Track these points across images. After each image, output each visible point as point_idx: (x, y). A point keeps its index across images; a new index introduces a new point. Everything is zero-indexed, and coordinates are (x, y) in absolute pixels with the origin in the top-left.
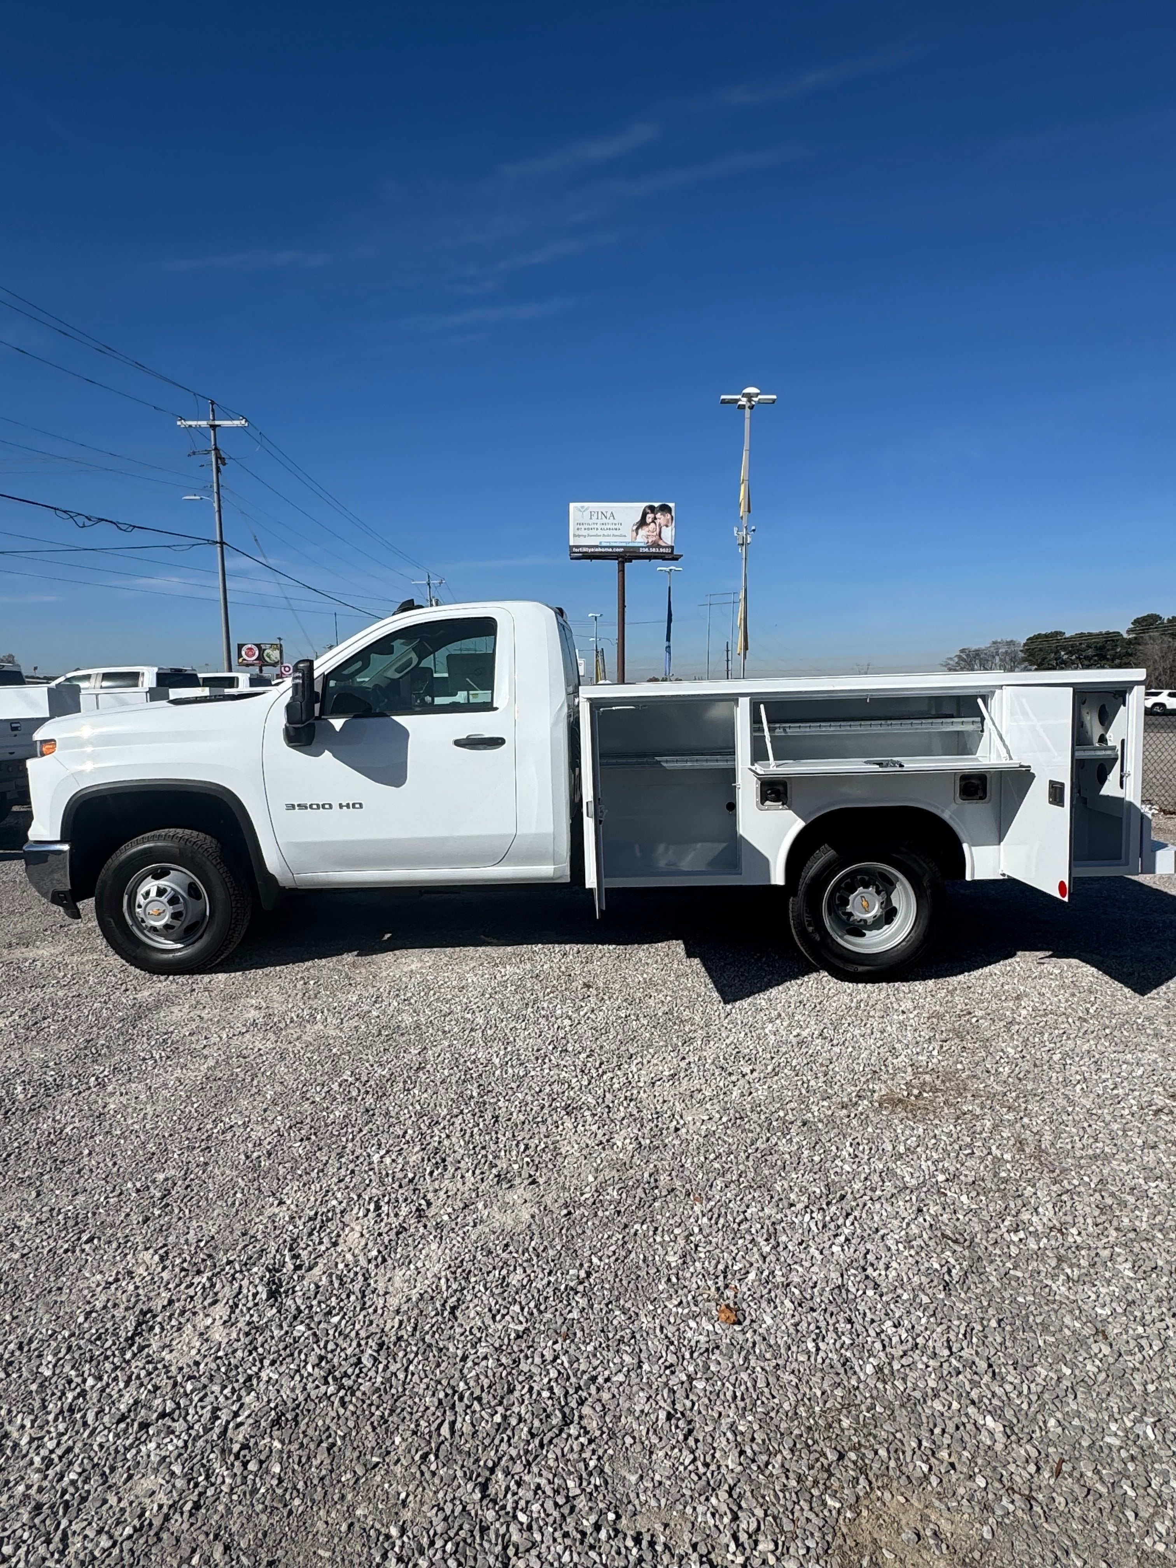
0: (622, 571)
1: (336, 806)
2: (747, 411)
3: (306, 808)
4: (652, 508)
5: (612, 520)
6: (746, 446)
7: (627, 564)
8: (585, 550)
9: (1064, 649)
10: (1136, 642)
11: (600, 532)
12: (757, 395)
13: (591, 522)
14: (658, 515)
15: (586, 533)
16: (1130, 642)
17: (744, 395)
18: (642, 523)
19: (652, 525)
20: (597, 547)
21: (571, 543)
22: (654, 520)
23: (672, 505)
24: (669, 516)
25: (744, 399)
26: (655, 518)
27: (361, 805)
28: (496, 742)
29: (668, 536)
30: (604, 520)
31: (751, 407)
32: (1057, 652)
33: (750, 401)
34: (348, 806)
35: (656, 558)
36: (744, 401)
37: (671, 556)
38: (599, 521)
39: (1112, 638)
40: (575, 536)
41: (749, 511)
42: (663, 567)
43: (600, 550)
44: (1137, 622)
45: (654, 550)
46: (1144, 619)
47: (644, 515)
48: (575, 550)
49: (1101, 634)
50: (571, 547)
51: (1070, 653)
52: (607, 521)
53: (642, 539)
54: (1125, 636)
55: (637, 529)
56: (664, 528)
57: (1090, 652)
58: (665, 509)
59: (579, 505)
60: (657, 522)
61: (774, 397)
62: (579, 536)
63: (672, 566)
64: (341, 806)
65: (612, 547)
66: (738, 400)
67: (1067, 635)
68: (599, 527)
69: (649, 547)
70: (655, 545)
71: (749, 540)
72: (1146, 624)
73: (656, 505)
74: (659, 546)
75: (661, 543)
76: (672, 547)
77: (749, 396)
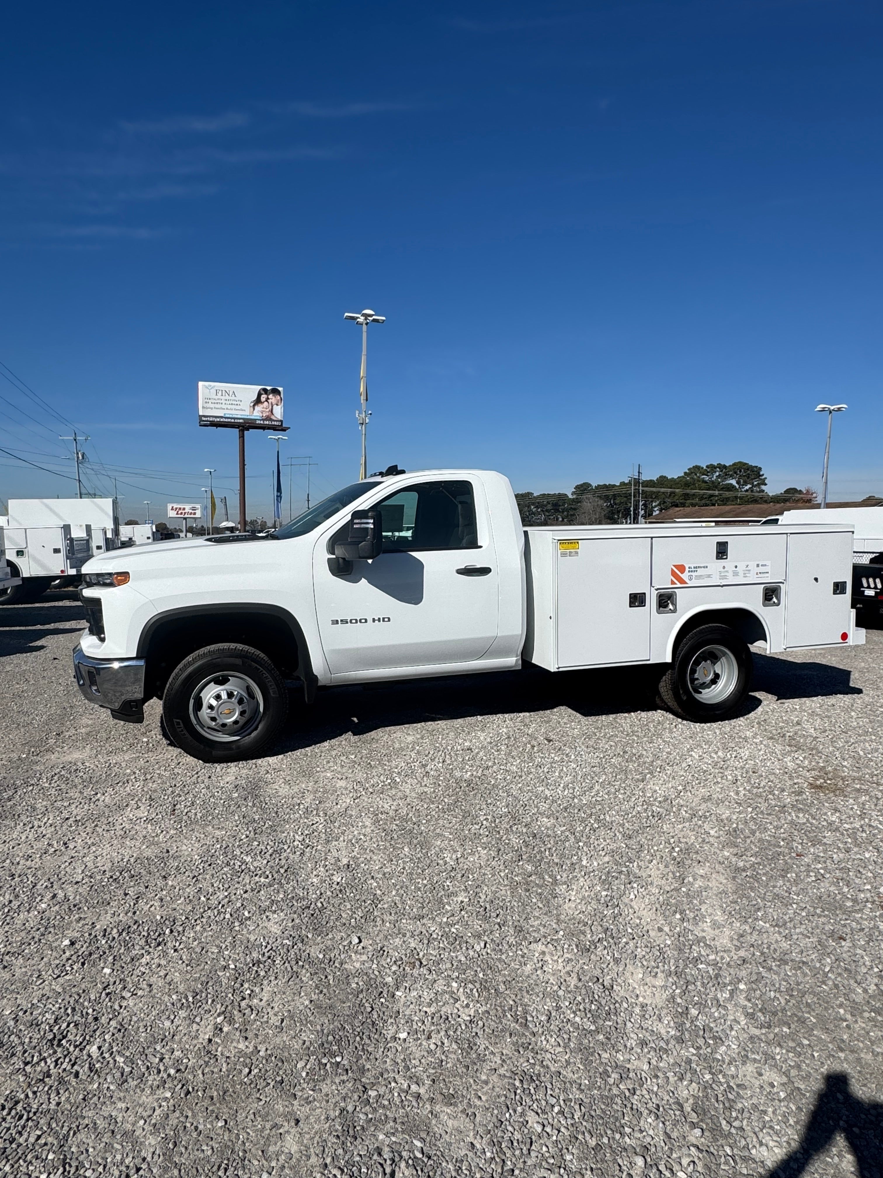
0: (242, 437)
1: (370, 620)
2: (364, 326)
3: (347, 623)
4: (265, 391)
5: (233, 398)
6: (364, 352)
7: (246, 432)
8: (211, 419)
9: (533, 504)
10: (577, 501)
11: (224, 406)
12: (373, 315)
13: (216, 397)
14: (271, 396)
15: (212, 406)
16: (573, 500)
17: (363, 315)
18: (258, 401)
19: (266, 403)
20: (222, 417)
21: (201, 413)
22: (267, 399)
23: (280, 389)
24: (279, 398)
25: (363, 318)
26: (268, 398)
27: (389, 619)
28: (485, 571)
29: (278, 412)
30: (227, 397)
31: (367, 324)
32: (529, 507)
33: (366, 319)
34: (379, 620)
35: (269, 428)
36: (361, 319)
37: (280, 428)
38: (222, 398)
39: (561, 498)
40: (203, 407)
41: (367, 400)
42: (273, 436)
43: (225, 420)
44: (577, 487)
45: (267, 422)
46: (582, 485)
47: (259, 395)
48: (204, 419)
49: (554, 495)
50: (201, 416)
51: (537, 507)
52: (230, 398)
53: (258, 414)
54: (570, 496)
55: (254, 406)
56: (275, 406)
57: (549, 507)
58: (275, 392)
59: (207, 384)
60: (270, 401)
61: (384, 318)
62: (207, 408)
63: (280, 435)
64: (374, 620)
65: (234, 419)
66: (358, 318)
67: (535, 495)
68: (223, 401)
69: (263, 420)
70: (268, 418)
71: (367, 421)
72: (583, 489)
73: (269, 388)
74: (272, 420)
75: (273, 417)
76: (281, 421)
77: (366, 316)
